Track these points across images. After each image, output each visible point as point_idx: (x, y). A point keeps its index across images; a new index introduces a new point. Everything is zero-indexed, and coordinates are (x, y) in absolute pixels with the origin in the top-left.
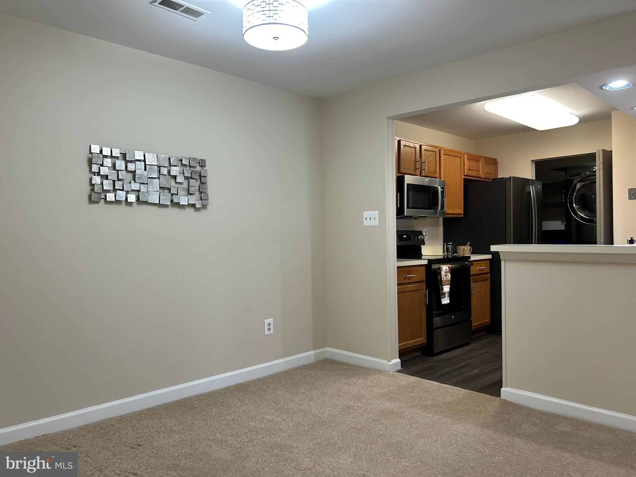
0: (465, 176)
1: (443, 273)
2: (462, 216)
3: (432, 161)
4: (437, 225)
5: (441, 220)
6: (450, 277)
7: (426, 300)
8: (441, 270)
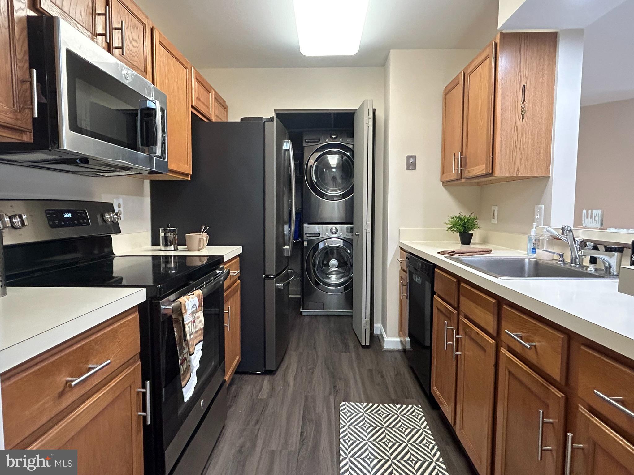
0: (192, 107)
1: (188, 319)
2: (189, 179)
4: (140, 193)
8: (183, 311)
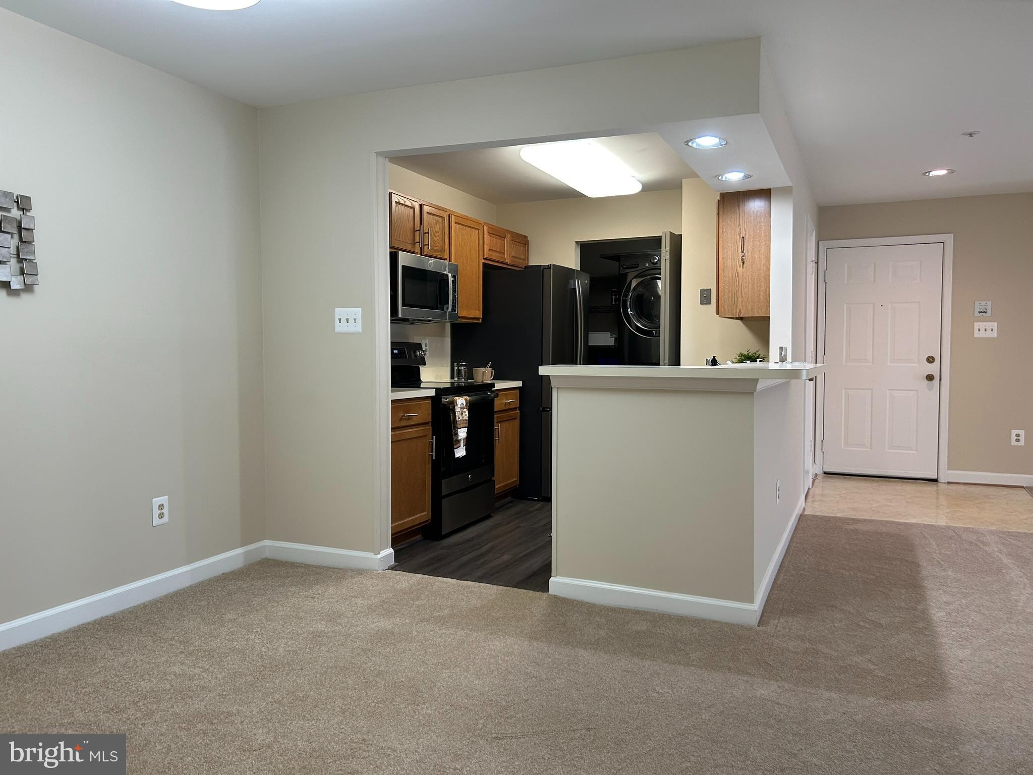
0: (484, 259)
1: (458, 409)
2: (481, 321)
3: (438, 232)
4: (442, 335)
5: (448, 326)
6: (468, 416)
7: (432, 452)
8: (455, 404)
